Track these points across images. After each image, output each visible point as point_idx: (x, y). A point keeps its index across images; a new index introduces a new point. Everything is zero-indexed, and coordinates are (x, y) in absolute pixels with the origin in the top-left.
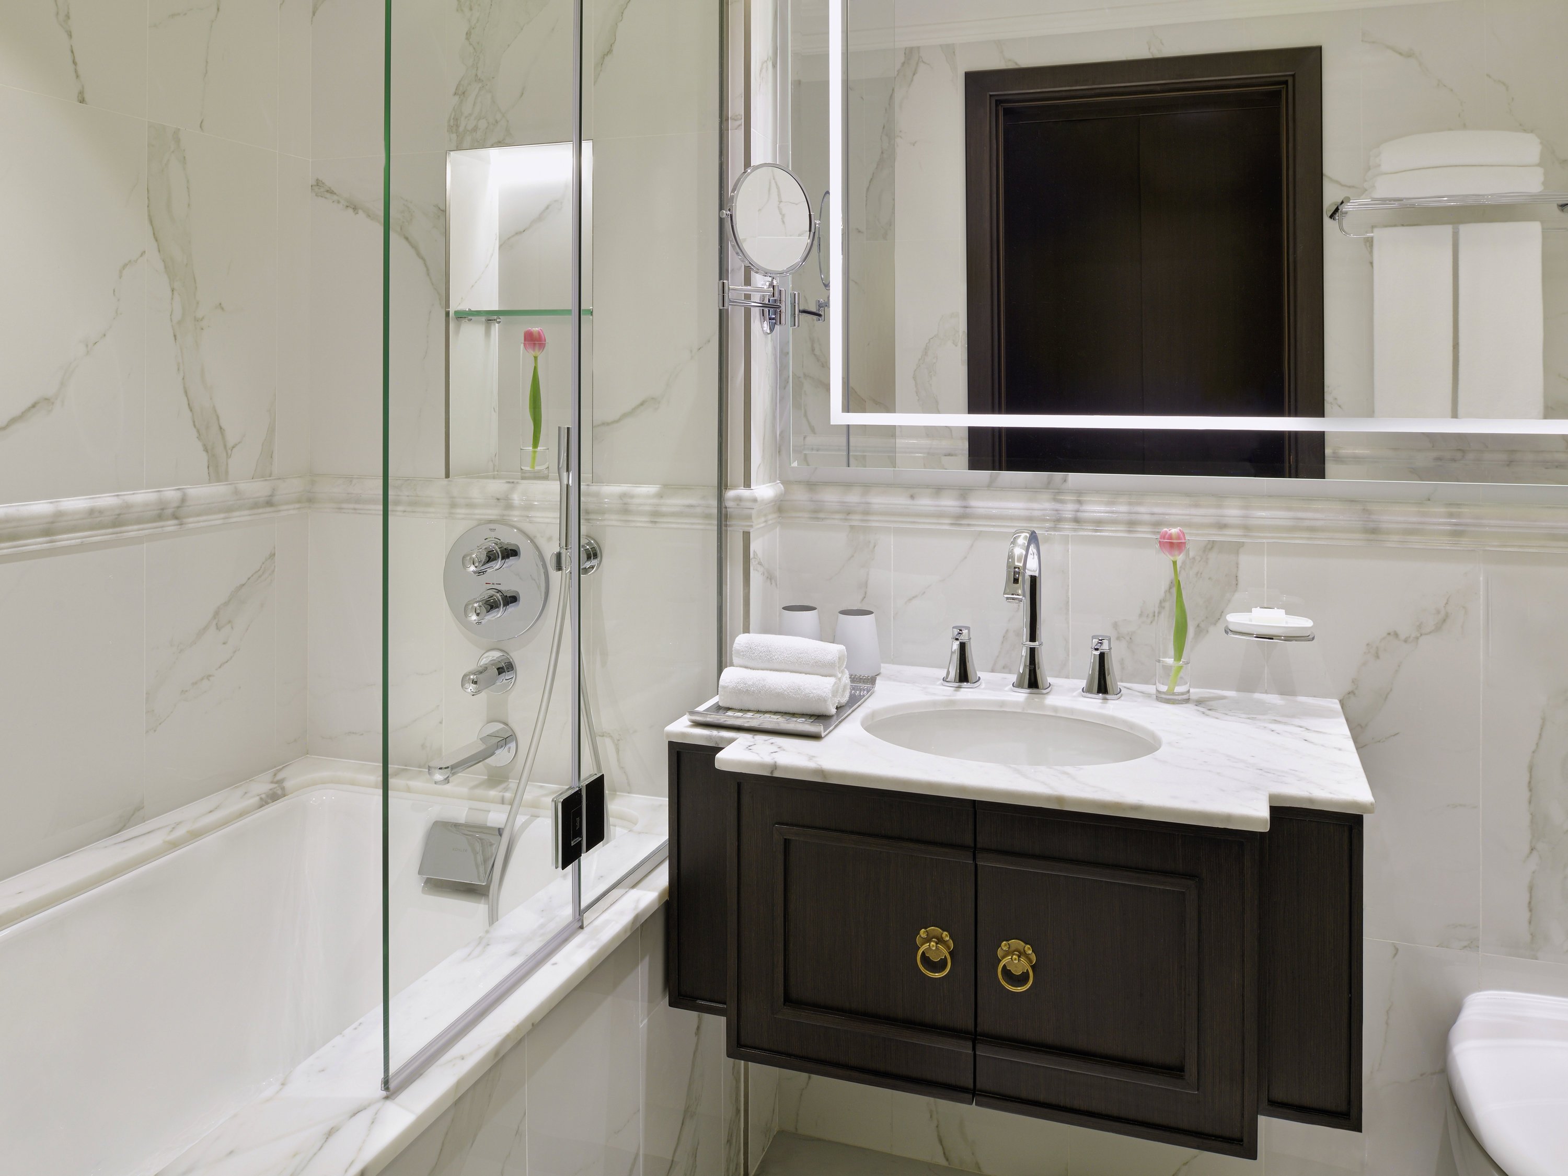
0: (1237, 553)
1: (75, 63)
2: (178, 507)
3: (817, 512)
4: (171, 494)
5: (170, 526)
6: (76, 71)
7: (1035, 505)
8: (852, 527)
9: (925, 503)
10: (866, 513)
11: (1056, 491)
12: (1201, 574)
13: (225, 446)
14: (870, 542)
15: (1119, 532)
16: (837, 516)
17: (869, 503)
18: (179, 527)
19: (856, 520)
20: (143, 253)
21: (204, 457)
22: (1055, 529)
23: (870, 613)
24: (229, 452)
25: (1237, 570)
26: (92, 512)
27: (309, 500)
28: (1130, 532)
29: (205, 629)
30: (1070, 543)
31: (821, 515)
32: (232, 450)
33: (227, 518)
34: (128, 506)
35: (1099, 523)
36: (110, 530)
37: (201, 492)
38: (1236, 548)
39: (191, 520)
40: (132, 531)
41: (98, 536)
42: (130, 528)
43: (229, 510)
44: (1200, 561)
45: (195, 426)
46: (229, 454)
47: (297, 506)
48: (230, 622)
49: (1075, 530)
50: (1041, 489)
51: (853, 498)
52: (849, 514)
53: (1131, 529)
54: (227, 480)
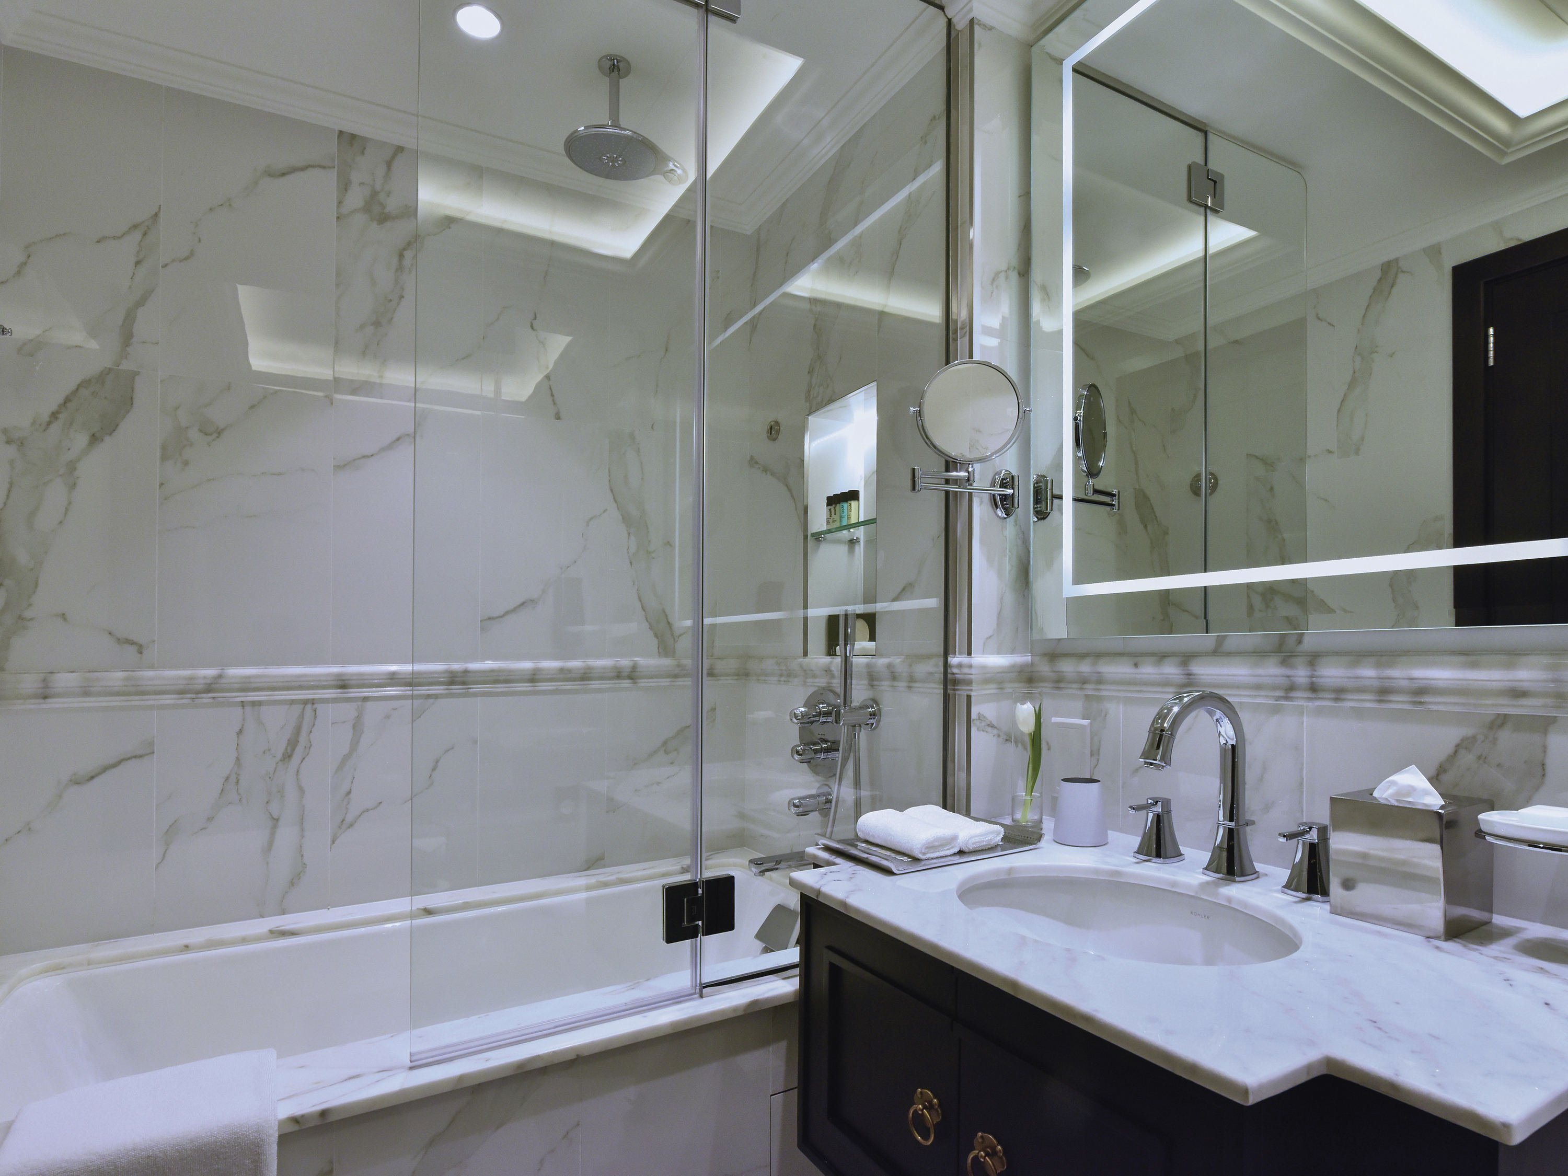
0: (1545, 732)
1: (552, 395)
2: (632, 672)
3: (1059, 682)
4: (625, 663)
5: (626, 683)
6: (553, 400)
7: (1261, 671)
8: (1087, 696)
9: (1148, 670)
10: (1100, 681)
11: (1288, 654)
12: (1485, 758)
13: (672, 635)
14: (1102, 710)
15: (1368, 702)
16: (1074, 686)
17: (1100, 673)
18: (632, 684)
19: (1090, 689)
20: (605, 511)
21: (655, 641)
22: (1287, 698)
23: (1098, 781)
24: (676, 639)
25: (1545, 756)
26: (562, 670)
27: (743, 674)
28: (1380, 701)
29: (655, 752)
30: (1305, 714)
31: (1062, 685)
32: (678, 638)
33: (673, 682)
34: (590, 668)
35: (1339, 693)
36: (579, 683)
37: (649, 661)
38: (1544, 724)
39: (643, 680)
40: (595, 685)
41: (568, 686)
42: (593, 682)
43: (676, 676)
44: (1483, 742)
45: (647, 621)
46: (676, 641)
47: (736, 678)
48: (676, 750)
49: (1309, 699)
50: (1270, 653)
51: (1085, 668)
52: (1084, 683)
53: (1382, 698)
54: (673, 657)
